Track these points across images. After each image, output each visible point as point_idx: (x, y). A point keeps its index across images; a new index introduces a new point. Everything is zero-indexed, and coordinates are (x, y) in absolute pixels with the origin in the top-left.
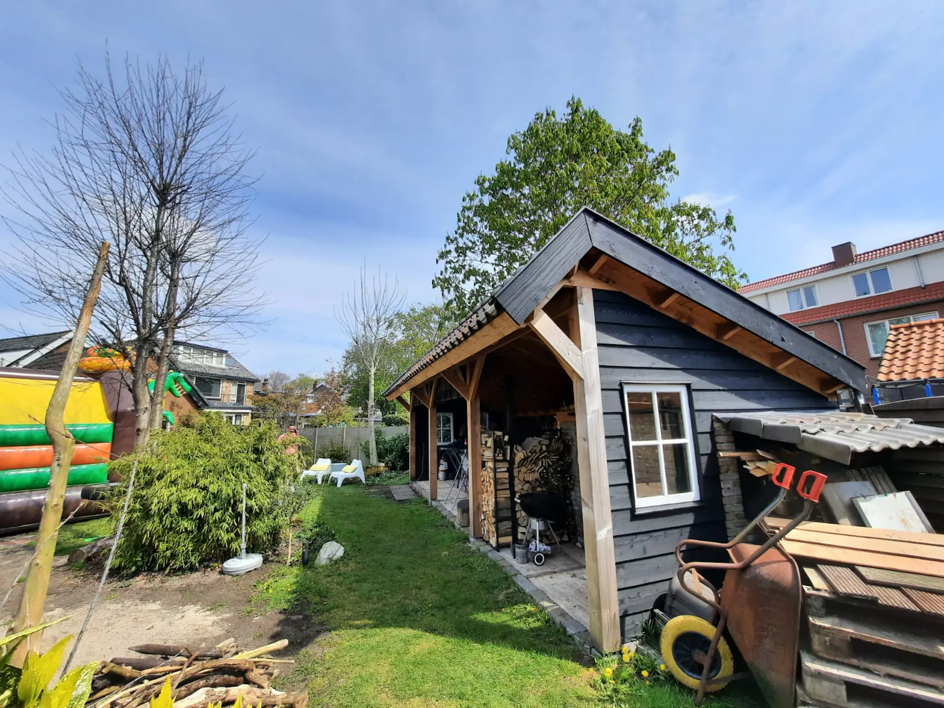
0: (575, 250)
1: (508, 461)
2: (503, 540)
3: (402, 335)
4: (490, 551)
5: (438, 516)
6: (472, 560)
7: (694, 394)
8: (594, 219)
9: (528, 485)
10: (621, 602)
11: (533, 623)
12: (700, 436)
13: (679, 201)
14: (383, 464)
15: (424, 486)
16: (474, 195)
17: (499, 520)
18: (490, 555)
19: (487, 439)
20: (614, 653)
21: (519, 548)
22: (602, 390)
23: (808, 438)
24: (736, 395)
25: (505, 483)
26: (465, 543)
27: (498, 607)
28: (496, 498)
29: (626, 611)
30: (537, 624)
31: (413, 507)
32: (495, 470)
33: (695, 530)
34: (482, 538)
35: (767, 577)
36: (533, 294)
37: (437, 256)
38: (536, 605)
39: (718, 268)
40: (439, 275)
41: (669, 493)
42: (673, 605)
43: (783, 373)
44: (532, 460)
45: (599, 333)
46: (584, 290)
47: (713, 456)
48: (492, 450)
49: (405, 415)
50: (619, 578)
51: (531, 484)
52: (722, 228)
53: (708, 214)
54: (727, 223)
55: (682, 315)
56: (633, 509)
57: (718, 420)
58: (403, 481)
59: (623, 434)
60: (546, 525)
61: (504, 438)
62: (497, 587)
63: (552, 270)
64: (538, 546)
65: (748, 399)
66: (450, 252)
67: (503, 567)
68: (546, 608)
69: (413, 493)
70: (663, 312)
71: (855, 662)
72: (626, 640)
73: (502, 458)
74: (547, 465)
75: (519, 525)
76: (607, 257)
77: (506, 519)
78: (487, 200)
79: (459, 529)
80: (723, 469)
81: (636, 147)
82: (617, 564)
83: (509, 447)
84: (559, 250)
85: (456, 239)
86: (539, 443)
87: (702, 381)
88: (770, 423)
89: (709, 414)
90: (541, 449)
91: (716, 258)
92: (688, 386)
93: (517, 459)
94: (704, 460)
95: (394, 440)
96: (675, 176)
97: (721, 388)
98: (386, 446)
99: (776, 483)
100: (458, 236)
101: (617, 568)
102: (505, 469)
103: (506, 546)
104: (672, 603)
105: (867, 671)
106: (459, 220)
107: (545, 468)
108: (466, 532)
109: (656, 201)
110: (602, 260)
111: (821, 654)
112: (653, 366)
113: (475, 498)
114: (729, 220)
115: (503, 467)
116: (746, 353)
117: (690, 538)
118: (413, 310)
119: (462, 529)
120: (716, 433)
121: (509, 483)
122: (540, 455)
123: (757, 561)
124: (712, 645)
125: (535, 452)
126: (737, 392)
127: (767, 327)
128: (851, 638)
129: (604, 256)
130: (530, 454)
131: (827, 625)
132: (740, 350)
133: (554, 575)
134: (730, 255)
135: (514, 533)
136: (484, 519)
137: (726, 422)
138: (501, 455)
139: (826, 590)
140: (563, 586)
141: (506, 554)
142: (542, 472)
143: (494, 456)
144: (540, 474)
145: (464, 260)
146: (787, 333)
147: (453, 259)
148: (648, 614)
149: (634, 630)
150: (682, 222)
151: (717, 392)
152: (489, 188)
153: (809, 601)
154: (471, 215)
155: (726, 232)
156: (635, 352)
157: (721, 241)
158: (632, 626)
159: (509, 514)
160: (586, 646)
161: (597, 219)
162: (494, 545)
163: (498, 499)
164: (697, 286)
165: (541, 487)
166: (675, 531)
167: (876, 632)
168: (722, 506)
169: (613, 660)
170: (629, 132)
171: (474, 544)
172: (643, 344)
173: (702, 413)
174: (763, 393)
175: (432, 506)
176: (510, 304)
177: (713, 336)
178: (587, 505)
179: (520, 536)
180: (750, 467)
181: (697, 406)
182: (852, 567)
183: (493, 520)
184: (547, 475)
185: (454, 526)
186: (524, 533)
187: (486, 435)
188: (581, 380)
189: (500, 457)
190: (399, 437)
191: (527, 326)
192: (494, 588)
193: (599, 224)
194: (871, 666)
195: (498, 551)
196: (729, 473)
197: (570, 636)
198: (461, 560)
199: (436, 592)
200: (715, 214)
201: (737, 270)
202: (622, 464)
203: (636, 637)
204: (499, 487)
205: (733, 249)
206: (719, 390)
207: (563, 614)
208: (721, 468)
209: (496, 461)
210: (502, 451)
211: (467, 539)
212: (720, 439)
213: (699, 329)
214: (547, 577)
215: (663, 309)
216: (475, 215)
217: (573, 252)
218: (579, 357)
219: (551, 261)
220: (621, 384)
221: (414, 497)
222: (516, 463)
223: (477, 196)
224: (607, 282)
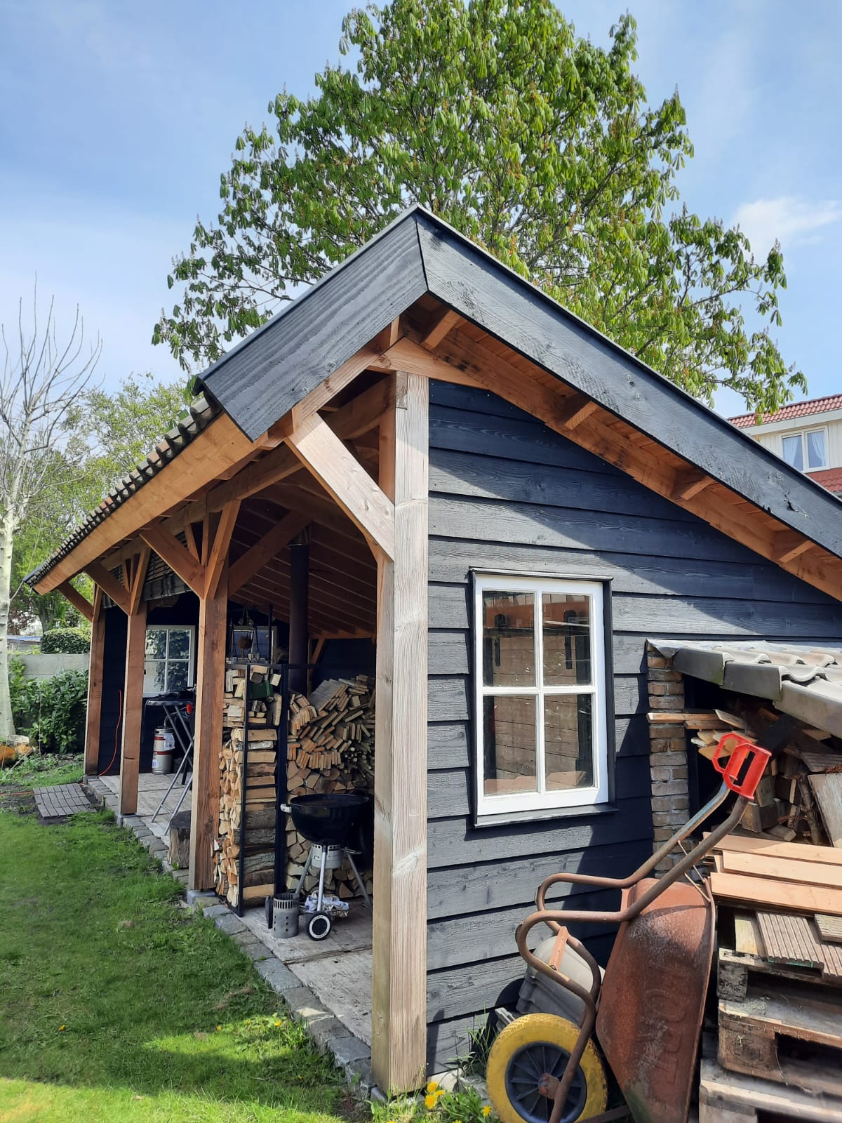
0: (390, 294)
1: (276, 728)
2: (252, 892)
3: (101, 446)
4: (224, 915)
5: (130, 849)
6: (181, 934)
7: (615, 601)
8: (435, 234)
9: (315, 777)
10: (433, 995)
11: (273, 1050)
12: (617, 681)
13: (685, 211)
14: (26, 739)
15: (112, 784)
16: (262, 138)
17: (247, 849)
18: (221, 922)
19: (236, 681)
20: (411, 1094)
21: (281, 906)
22: (431, 583)
23: (791, 690)
24: (696, 606)
25: (268, 774)
26: (175, 901)
27: (209, 1024)
28: (244, 805)
29: (441, 1013)
30: (283, 1051)
31: (78, 831)
32: (246, 746)
33: (593, 858)
34: (214, 890)
35: (663, 934)
36: (288, 378)
37: (170, 270)
38: (289, 1015)
39: (751, 357)
40: (170, 316)
41: (548, 789)
42: (533, 1000)
43: (793, 570)
44: (330, 725)
45: (436, 470)
46: (411, 380)
47: (639, 721)
48: (243, 703)
49: (85, 629)
50: (430, 951)
51: (322, 775)
52: (762, 278)
53: (736, 246)
54: (770, 268)
55: (606, 445)
56: (471, 818)
57: (656, 652)
58: (67, 777)
59: (466, 671)
60: (342, 857)
61: (270, 677)
62: (217, 986)
63: (334, 332)
64: (319, 902)
65: (719, 615)
66: (200, 264)
67: (243, 945)
68: (306, 1019)
69: (86, 802)
70: (571, 437)
71: (778, 1075)
72: (437, 1068)
73: (264, 721)
74: (359, 738)
75: (291, 860)
76: (458, 317)
77: (264, 848)
78: (295, 153)
79: (170, 874)
80: (657, 744)
81: (618, 82)
82: (430, 922)
83: (279, 699)
84: (354, 291)
85: (219, 235)
86: (347, 692)
87: (635, 576)
88: (739, 661)
89: (642, 640)
90: (350, 704)
91: (749, 338)
92: (606, 584)
93: (297, 723)
94: (622, 726)
95: (57, 685)
96: (686, 157)
97: (670, 592)
98: (36, 698)
99: (718, 768)
100: (224, 229)
101: (431, 930)
102: (269, 745)
103: (258, 904)
104: (530, 995)
105: (795, 1089)
106: (224, 193)
107: (355, 743)
108: (182, 880)
109: (649, 204)
110: (448, 322)
111: (729, 1066)
112: (539, 543)
113: (203, 805)
114: (774, 262)
115: (266, 739)
116: (725, 528)
117: (580, 872)
118: (134, 391)
119: (175, 874)
120: (651, 677)
121: (275, 774)
122: (348, 715)
123: (651, 907)
124: (570, 1064)
125: (336, 708)
126: (698, 601)
127: (761, 481)
128: (777, 1034)
129: (451, 313)
130: (324, 714)
131: (742, 1014)
132: (713, 521)
133: (344, 958)
134: (776, 335)
135: (279, 880)
136: (220, 851)
137: (669, 655)
138: (261, 715)
139: (752, 955)
140: (354, 976)
141: (256, 921)
142: (348, 751)
143: (247, 717)
144: (342, 754)
145: (234, 287)
146: (800, 495)
147: (207, 281)
148: (486, 1016)
149: (455, 1048)
150: (688, 257)
151: (662, 600)
152: (300, 126)
153: (723, 975)
154: (256, 185)
155: (768, 287)
156: (507, 513)
157: (757, 304)
158: (452, 1041)
159: (271, 837)
160: (362, 1084)
161: (442, 234)
162: (234, 903)
163: (248, 808)
164: (634, 391)
165: (344, 783)
166: (550, 859)
167: (815, 1023)
168: (650, 813)
169: (406, 1107)
170: (607, 45)
171: (194, 903)
172: (522, 498)
173: (627, 639)
174: (749, 607)
175: (122, 828)
176: (234, 395)
177: (664, 492)
178: (382, 810)
179: (290, 883)
180: (702, 741)
181: (617, 625)
182: (809, 915)
183: (236, 851)
184: (359, 756)
185: (160, 868)
186: (298, 877)
187: (235, 673)
188: (390, 561)
189: (260, 719)
190: (69, 679)
191: (283, 443)
192: (211, 986)
193: (445, 246)
194: (801, 1081)
195: (241, 916)
196: (669, 753)
197: (340, 1069)
198: (155, 936)
199: (85, 1001)
200: (747, 247)
201: (786, 366)
202: (461, 729)
203: (457, 1062)
204: (252, 782)
205: (779, 322)
206: (665, 596)
207: (337, 1028)
208: (653, 743)
209: (249, 726)
210: (264, 708)
211: (182, 894)
212: (656, 688)
213: (638, 476)
214: (328, 962)
215: (569, 430)
216: (264, 185)
217: (383, 298)
218: (389, 517)
219: (334, 312)
220: (470, 575)
221: (85, 810)
222: (294, 732)
223: (271, 141)
224: (462, 368)
